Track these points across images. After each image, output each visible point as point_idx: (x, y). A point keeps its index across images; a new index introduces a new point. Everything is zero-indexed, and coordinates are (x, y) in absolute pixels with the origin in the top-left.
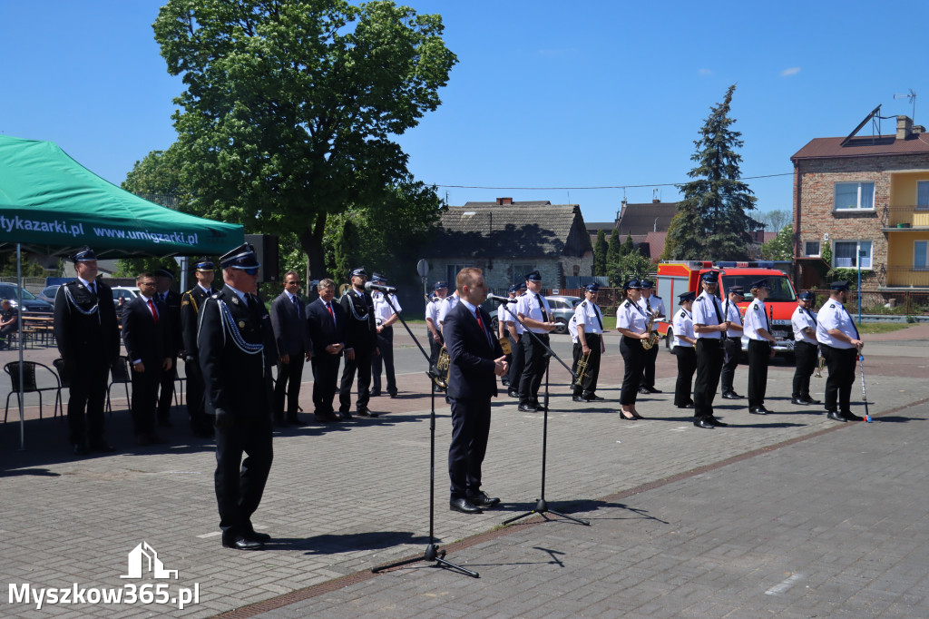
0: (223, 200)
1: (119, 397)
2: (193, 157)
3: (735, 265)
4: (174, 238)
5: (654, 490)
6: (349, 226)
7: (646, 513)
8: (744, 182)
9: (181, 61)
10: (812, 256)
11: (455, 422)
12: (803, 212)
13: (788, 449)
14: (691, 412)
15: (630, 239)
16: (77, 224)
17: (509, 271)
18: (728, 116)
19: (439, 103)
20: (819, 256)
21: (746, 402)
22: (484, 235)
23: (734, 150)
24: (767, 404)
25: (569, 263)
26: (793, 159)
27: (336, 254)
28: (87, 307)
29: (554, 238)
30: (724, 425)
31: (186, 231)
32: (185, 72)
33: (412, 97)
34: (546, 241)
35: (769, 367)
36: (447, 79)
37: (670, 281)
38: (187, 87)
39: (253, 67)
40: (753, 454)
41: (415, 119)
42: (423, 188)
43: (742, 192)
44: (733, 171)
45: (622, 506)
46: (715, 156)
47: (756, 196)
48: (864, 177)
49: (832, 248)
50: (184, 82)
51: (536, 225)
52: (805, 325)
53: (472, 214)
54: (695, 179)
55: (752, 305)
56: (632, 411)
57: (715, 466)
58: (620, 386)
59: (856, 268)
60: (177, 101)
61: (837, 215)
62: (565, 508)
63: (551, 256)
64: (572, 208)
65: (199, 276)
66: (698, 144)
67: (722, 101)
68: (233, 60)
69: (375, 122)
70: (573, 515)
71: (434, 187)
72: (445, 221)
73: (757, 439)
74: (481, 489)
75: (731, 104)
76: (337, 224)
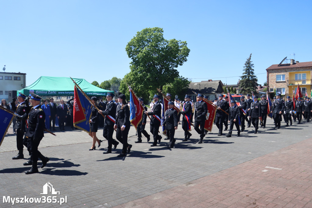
2: (134, 75)
6: (169, 88)
8: (255, 75)
10: (272, 92)
12: (269, 81)
15: (235, 88)
18: (251, 60)
19: (187, 60)
20: (273, 92)
23: (253, 68)
26: (266, 70)
29: (214, 90)
31: (103, 93)
33: (181, 59)
36: (189, 55)
39: (144, 56)
41: (181, 64)
42: (184, 79)
44: (252, 73)
46: (248, 69)
48: (282, 73)
49: (276, 90)
50: (132, 59)
53: (196, 84)
54: (244, 75)
61: (277, 82)
64: (219, 81)
66: (244, 67)
67: (249, 57)
69: (171, 65)
71: (187, 78)
72: (190, 87)
75: (251, 58)
76: (166, 87)
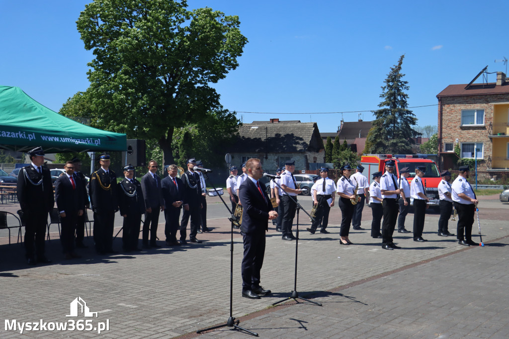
0: (115, 120)
1: (54, 231)
2: (99, 96)
3: (405, 157)
4: (87, 142)
5: (360, 285)
6: (187, 135)
7: (355, 299)
8: (410, 109)
9: (92, 42)
10: (449, 151)
11: (245, 246)
12: (444, 126)
13: (436, 262)
14: (380, 241)
15: (345, 142)
16: (31, 133)
17: (277, 160)
18: (401, 72)
19: (237, 65)
20: (453, 151)
21: (412, 235)
22: (263, 140)
23: (404, 91)
24: (424, 236)
25: (311, 156)
26: (438, 97)
27: (180, 150)
28: (36, 181)
29: (302, 142)
30: (399, 248)
31: (94, 137)
32: (95, 48)
33: (222, 62)
34: (298, 143)
35: (426, 215)
36: (242, 52)
37: (368, 166)
38: (95, 56)
39: (132, 45)
40: (416, 264)
41: (224, 74)
42: (228, 113)
43: (409, 115)
44: (404, 103)
45: (341, 295)
46: (393, 95)
47: (417, 117)
48: (478, 106)
49: (460, 147)
50: (94, 54)
51: (292, 134)
52: (446, 191)
53: (257, 128)
54: (382, 108)
55: (414, 179)
56: (347, 240)
57: (394, 272)
58: (340, 225)
59: (474, 158)
60: (89, 65)
61: (463, 128)
62: (308, 296)
63: (301, 151)
64: (313, 124)
65: (102, 163)
66: (384, 88)
67: (397, 64)
68: (121, 41)
69: (201, 76)
70: (312, 300)
71: (234, 113)
72: (241, 132)
73: (418, 256)
74: (260, 284)
75: (401, 66)
76: (181, 133)
